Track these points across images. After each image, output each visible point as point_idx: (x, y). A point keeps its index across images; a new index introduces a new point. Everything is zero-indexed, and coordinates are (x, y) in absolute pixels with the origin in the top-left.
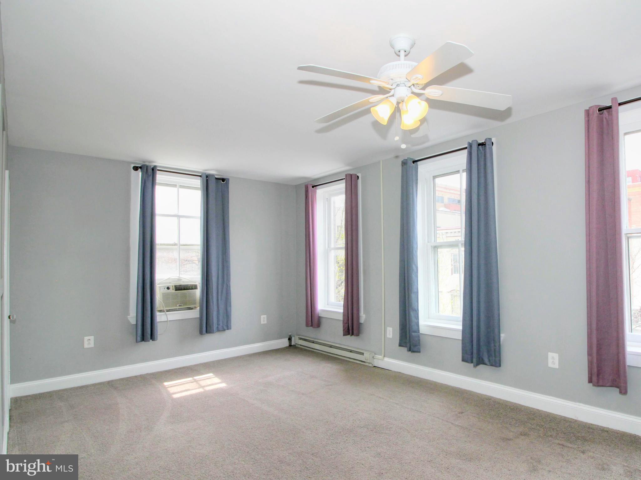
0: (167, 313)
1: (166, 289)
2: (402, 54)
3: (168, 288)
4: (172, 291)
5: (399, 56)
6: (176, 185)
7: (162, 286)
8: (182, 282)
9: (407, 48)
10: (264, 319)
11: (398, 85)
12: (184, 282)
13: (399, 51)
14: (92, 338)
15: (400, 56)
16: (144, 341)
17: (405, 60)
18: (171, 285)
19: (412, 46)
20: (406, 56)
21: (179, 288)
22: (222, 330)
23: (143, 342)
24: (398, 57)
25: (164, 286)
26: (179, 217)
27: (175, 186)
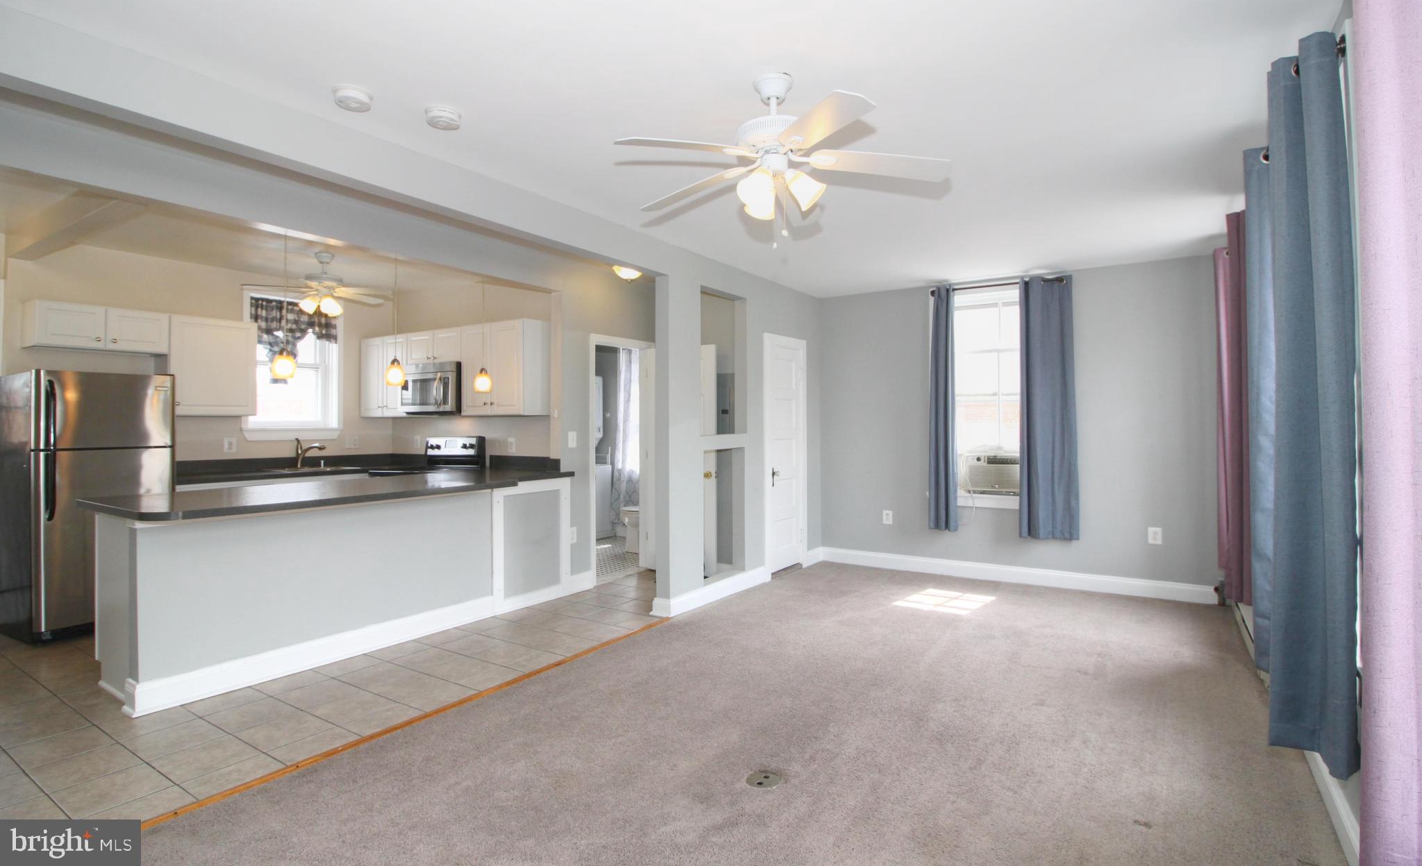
0: (974, 495)
1: (975, 460)
2: (773, 102)
3: (979, 459)
4: (983, 463)
5: (768, 105)
6: (997, 303)
7: (969, 456)
8: (1002, 452)
9: (780, 93)
10: (1155, 535)
11: (767, 152)
12: (1006, 452)
13: (769, 99)
14: (890, 513)
15: (771, 105)
16: (949, 530)
17: (778, 113)
18: (982, 455)
19: (789, 89)
20: (779, 104)
21: (993, 461)
22: (1061, 539)
23: (936, 530)
24: (765, 107)
25: (973, 456)
26: (998, 351)
27: (995, 305)
